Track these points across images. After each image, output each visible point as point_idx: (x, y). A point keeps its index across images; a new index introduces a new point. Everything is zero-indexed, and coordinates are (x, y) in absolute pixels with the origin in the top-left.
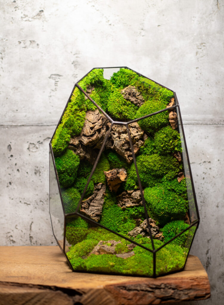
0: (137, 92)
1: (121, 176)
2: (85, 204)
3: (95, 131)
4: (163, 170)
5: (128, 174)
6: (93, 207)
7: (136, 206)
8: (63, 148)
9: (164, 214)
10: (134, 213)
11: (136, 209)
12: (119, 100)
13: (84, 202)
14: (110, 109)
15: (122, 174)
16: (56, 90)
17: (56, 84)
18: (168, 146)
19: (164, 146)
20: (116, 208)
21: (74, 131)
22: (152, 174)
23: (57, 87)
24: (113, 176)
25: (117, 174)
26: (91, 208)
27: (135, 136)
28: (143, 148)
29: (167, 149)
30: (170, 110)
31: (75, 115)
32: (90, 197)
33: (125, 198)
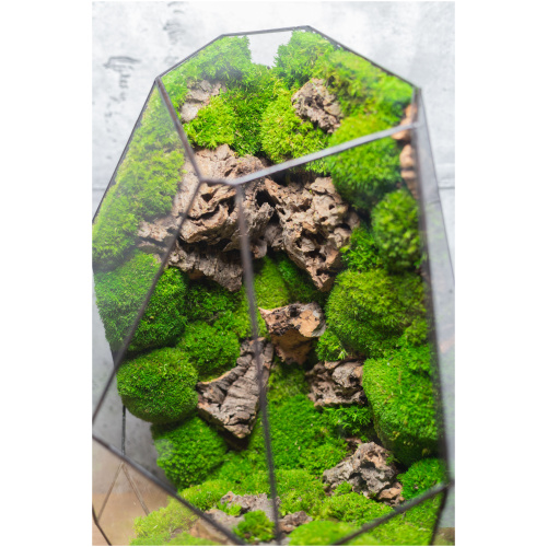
0: (327, 93)
1: (304, 322)
2: (211, 391)
3: (214, 204)
4: (400, 315)
5: (324, 318)
6: (234, 400)
7: (345, 405)
8: (116, 250)
9: (402, 437)
10: (339, 422)
11: (344, 413)
12: (282, 121)
13: (207, 386)
14: (268, 144)
15: (307, 318)
16: (124, 99)
17: (123, 82)
18: (401, 247)
19: (391, 249)
20: (300, 404)
21: (147, 203)
22: (373, 323)
23: (125, 90)
24: (278, 324)
25: (288, 319)
26: (228, 401)
27: (324, 219)
28: (348, 251)
29: (399, 257)
30: (401, 143)
31: (146, 162)
32: (227, 374)
33: (321, 380)
